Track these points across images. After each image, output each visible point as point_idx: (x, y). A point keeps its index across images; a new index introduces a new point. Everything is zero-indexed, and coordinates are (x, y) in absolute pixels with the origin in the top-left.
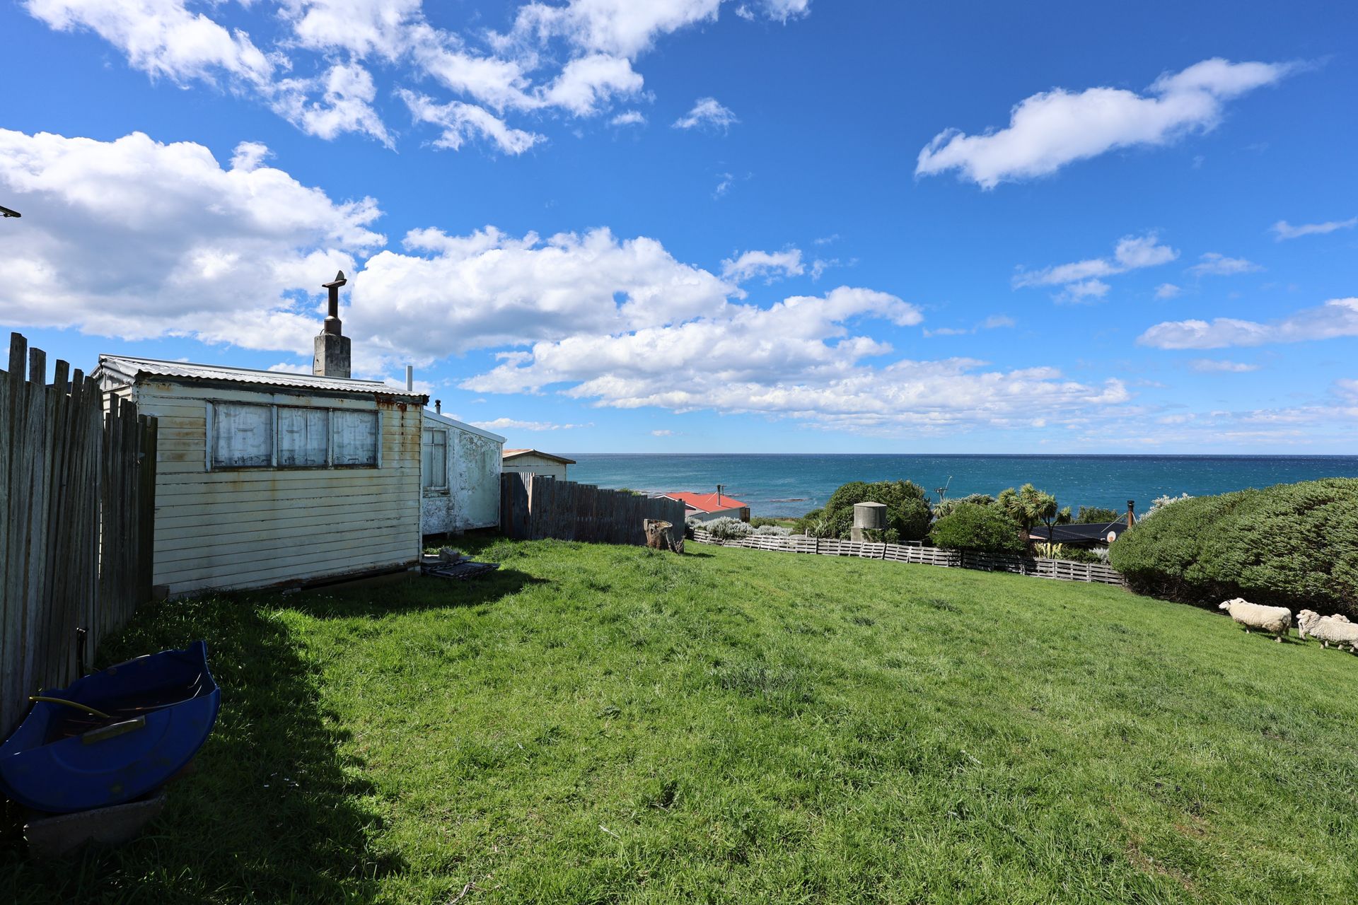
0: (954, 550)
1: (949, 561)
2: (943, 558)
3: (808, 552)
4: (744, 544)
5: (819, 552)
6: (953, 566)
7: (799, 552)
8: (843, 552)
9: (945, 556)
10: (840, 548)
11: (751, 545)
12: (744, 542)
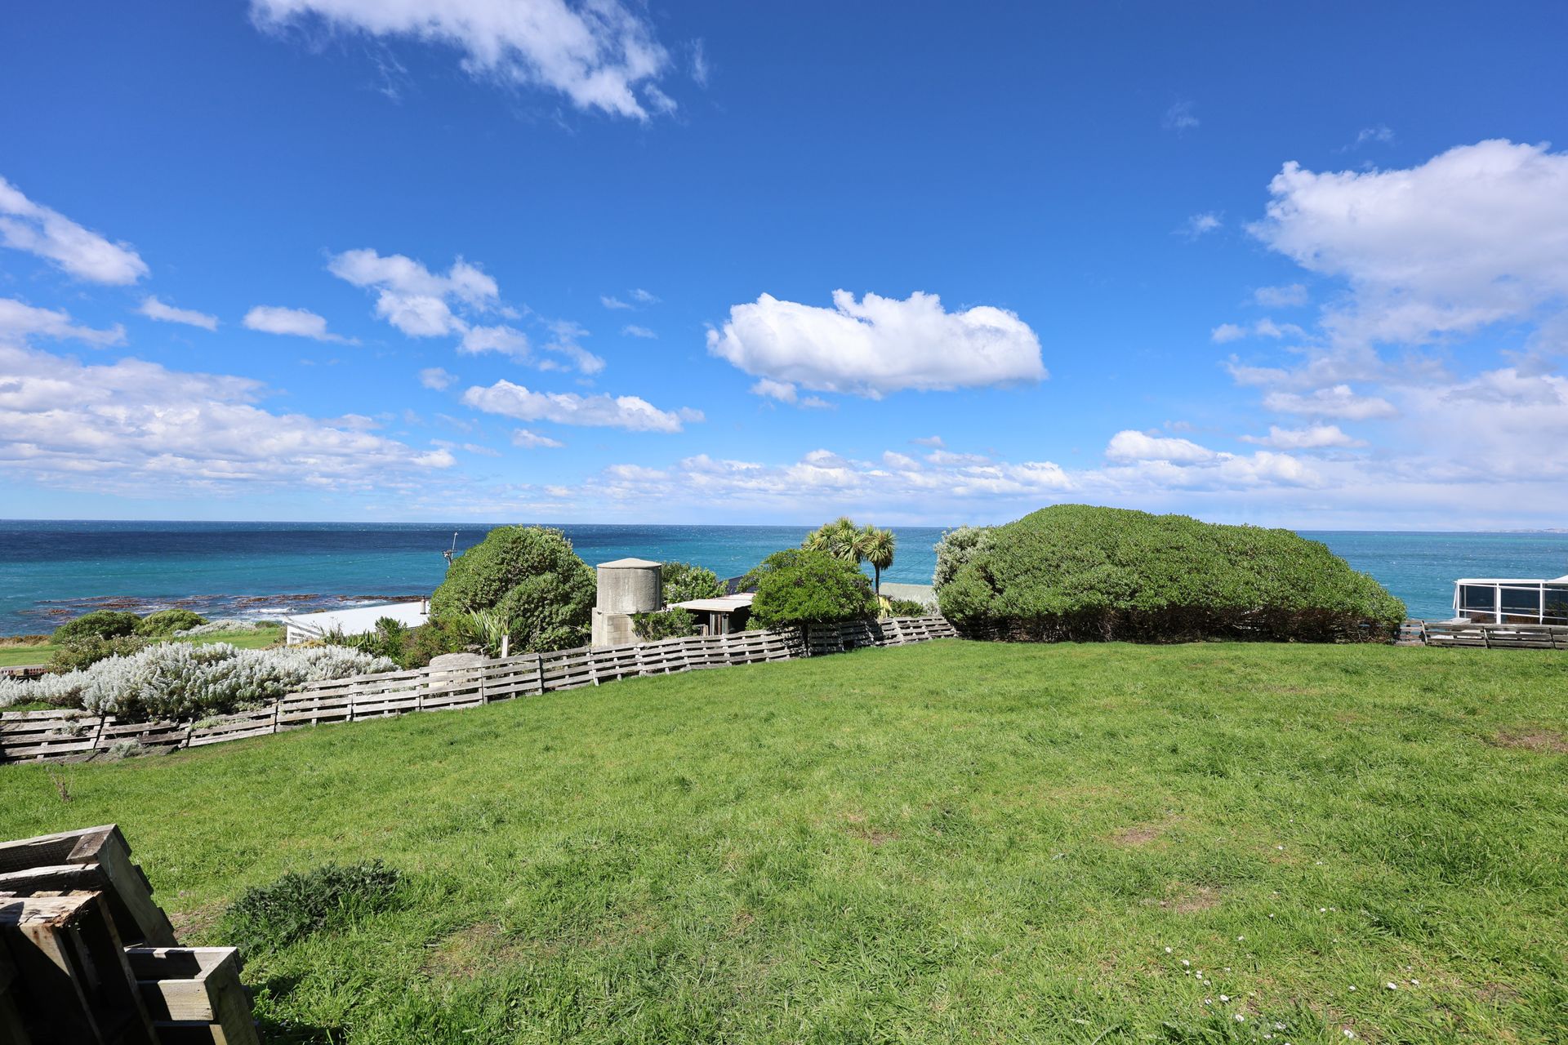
0: (791, 628)
1: (789, 647)
2: (779, 645)
3: (518, 694)
4: (281, 717)
5: (548, 685)
6: (796, 654)
7: (490, 698)
8: (604, 673)
9: (781, 640)
10: (593, 666)
11: (316, 714)
12: (279, 711)
